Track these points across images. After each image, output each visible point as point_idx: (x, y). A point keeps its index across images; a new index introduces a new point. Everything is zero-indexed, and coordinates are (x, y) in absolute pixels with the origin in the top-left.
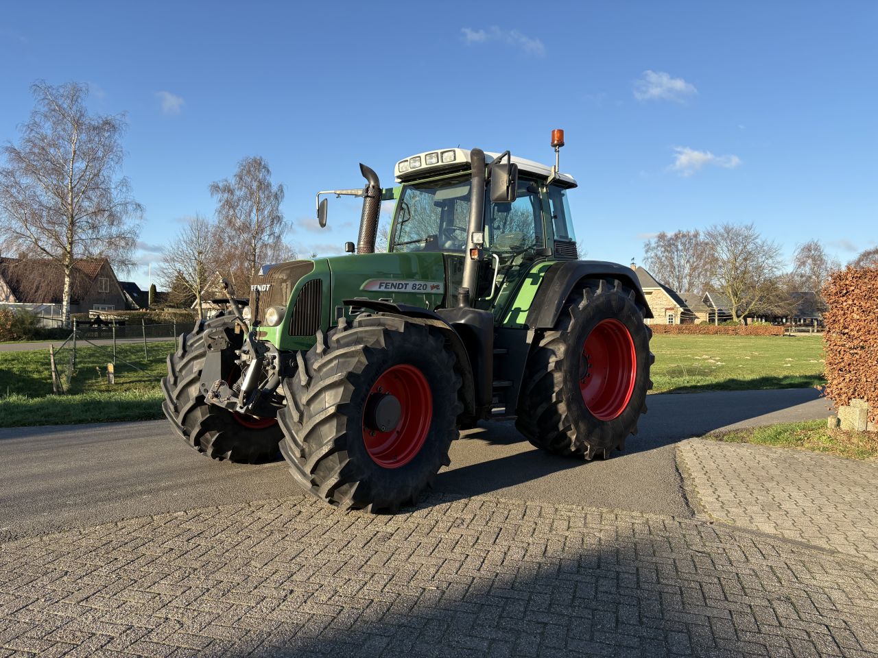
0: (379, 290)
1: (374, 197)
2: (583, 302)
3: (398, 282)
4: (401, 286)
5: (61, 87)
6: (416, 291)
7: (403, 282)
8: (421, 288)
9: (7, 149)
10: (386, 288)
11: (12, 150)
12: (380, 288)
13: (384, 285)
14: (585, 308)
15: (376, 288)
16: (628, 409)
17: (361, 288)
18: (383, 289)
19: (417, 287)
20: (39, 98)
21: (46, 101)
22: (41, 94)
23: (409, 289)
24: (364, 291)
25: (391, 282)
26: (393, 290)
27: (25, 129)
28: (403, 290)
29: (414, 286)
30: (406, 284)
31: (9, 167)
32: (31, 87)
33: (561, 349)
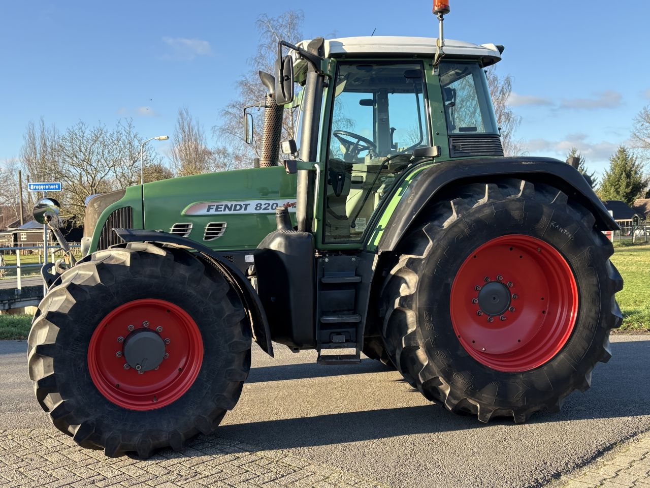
0: (208, 213)
1: (271, 107)
2: (451, 218)
3: (234, 203)
4: (238, 207)
5: (280, 17)
6: (262, 211)
7: (242, 203)
8: (270, 207)
9: (241, 83)
10: (216, 210)
11: (244, 84)
12: (208, 211)
13: (215, 207)
14: (453, 225)
15: (204, 212)
16: (562, 356)
17: (183, 213)
18: (212, 212)
19: (263, 207)
20: (263, 32)
21: (269, 34)
22: (264, 27)
23: (251, 210)
24: (186, 216)
25: (224, 204)
26: (227, 212)
27: (253, 62)
28: (242, 211)
29: (258, 207)
30: (246, 206)
31: (242, 100)
32: (256, 23)
33: (412, 279)
